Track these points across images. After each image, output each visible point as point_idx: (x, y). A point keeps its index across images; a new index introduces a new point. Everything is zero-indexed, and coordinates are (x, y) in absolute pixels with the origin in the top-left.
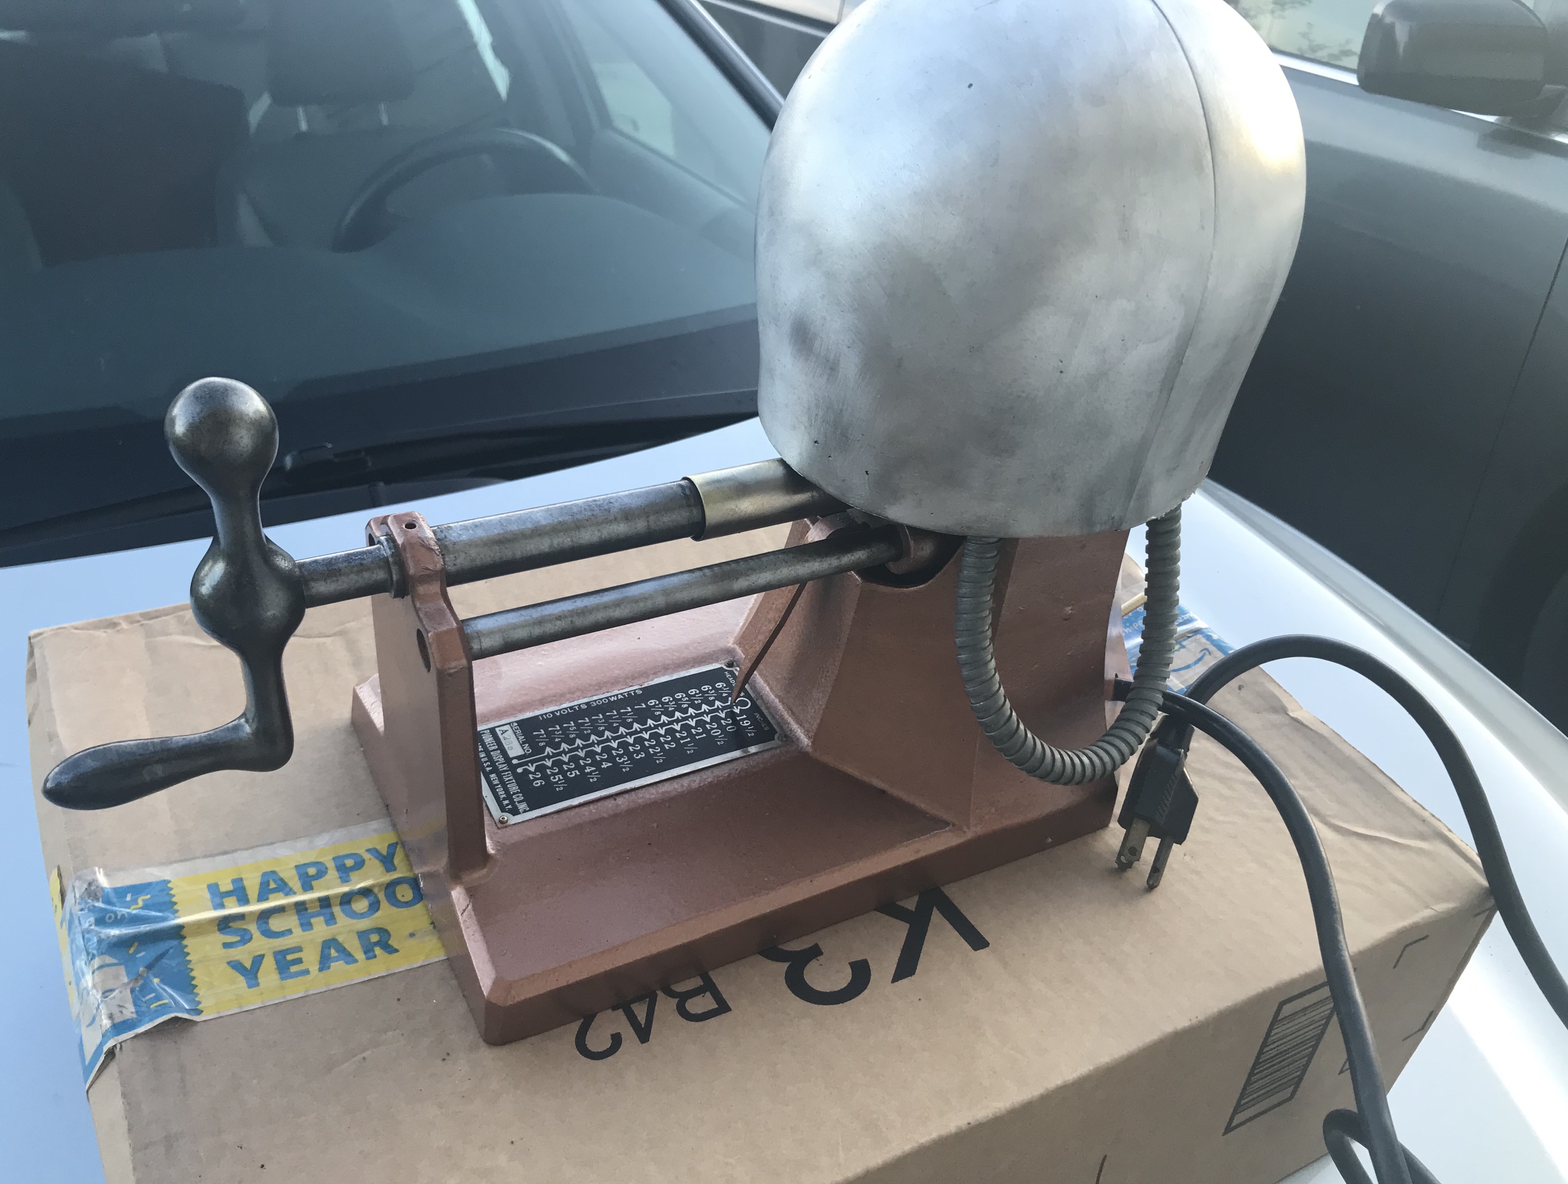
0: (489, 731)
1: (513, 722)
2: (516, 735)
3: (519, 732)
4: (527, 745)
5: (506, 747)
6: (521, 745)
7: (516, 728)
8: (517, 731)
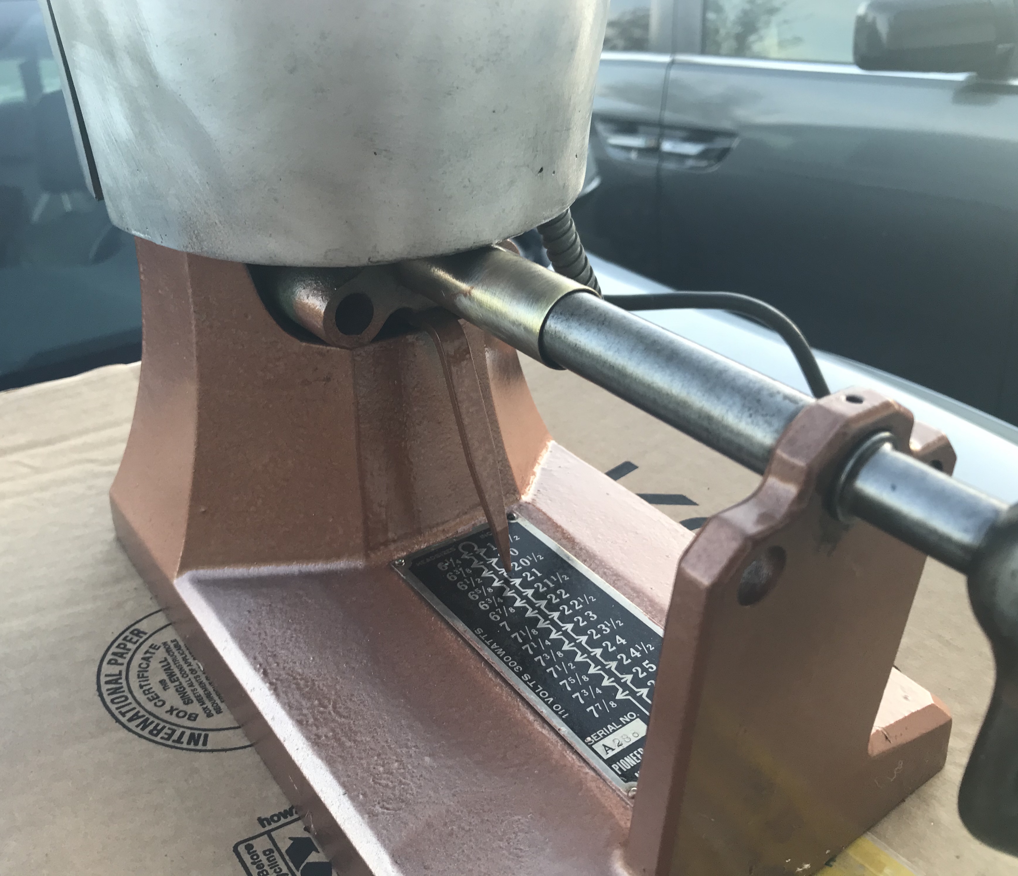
0: (613, 766)
1: (587, 744)
2: (608, 735)
3: (600, 733)
4: (621, 719)
5: (634, 740)
6: (624, 725)
7: (594, 738)
8: (600, 735)
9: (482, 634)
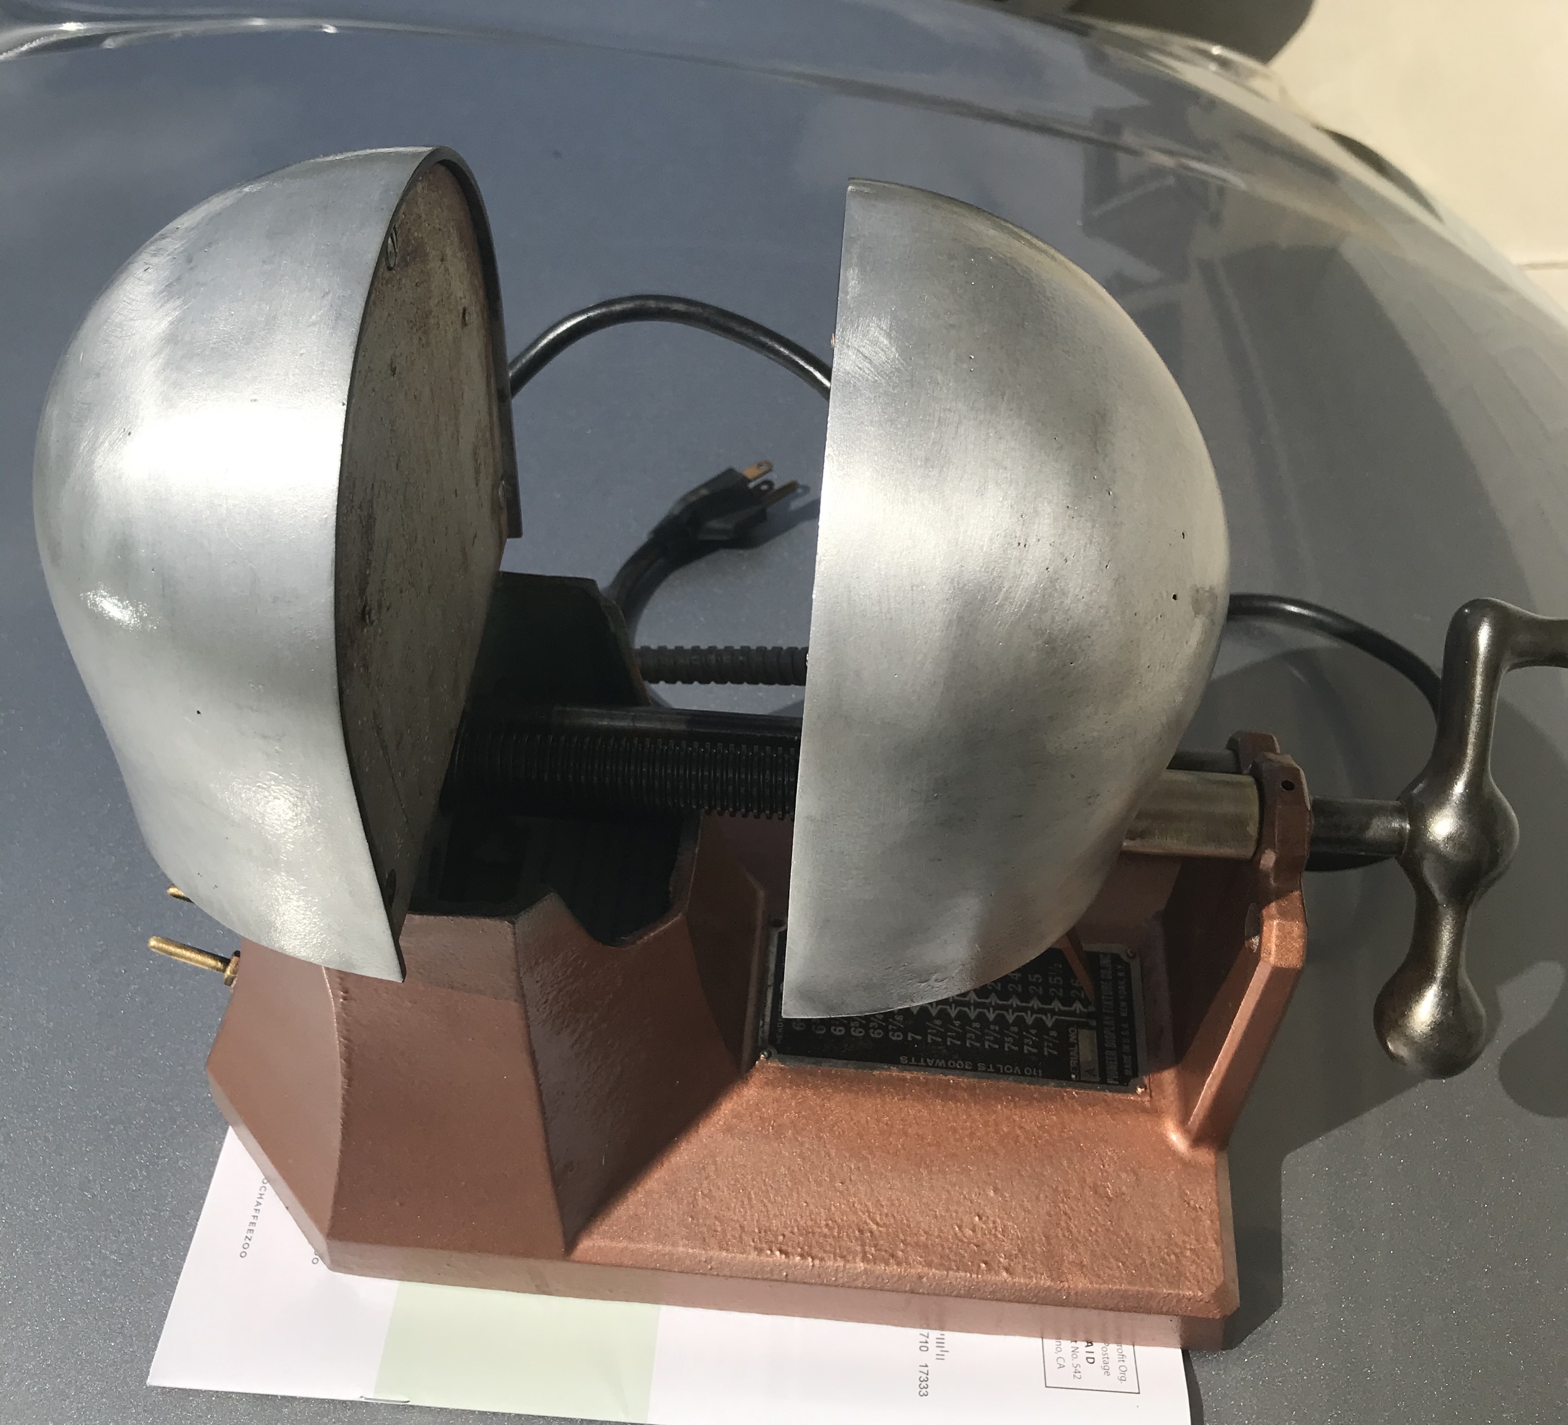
2: (1078, 1060)
4: (1071, 1041)
6: (1077, 1044)
9: (910, 1060)
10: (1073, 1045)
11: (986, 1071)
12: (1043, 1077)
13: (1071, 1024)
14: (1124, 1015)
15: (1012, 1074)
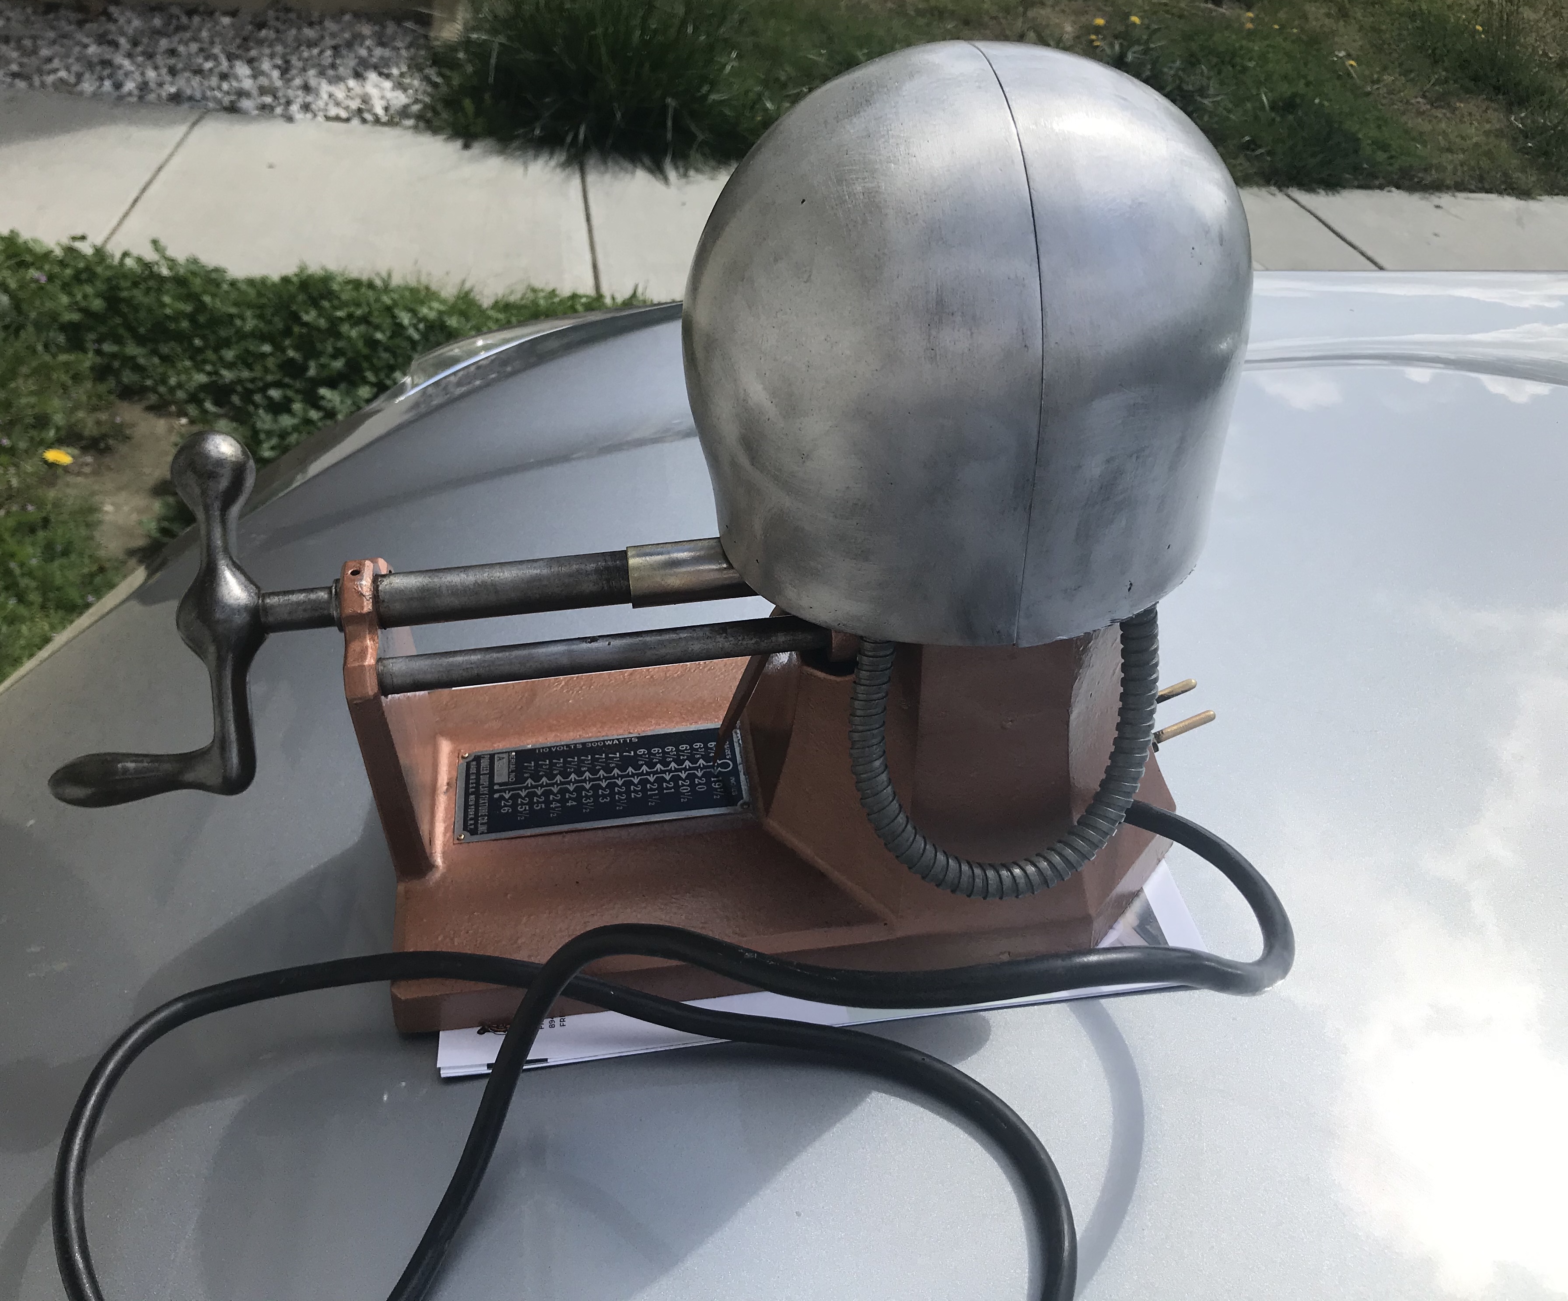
0: (489, 756)
1: (512, 751)
2: (509, 763)
3: (513, 761)
4: (514, 773)
5: (496, 773)
6: (509, 773)
7: (512, 756)
9: (631, 740)
10: (512, 772)
11: (576, 744)
12: (536, 749)
13: (513, 784)
14: (473, 796)
15: (557, 746)
